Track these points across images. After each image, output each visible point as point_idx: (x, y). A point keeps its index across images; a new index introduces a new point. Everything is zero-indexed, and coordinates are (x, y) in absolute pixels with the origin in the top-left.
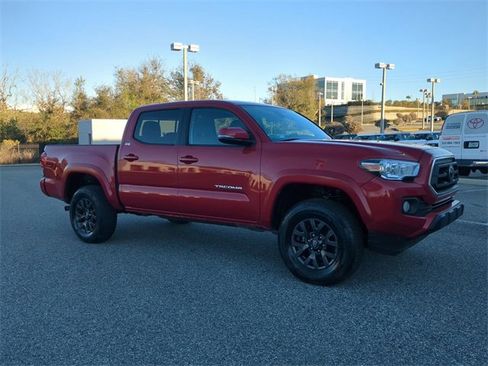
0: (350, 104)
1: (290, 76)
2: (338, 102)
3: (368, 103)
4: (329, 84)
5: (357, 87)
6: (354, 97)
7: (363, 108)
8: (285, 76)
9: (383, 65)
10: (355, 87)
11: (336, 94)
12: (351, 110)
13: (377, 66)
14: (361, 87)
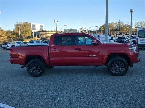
0: (40, 31)
1: (21, 22)
2: (36, 31)
3: (45, 31)
4: (33, 25)
5: (41, 26)
6: (40, 29)
7: (44, 33)
8: (20, 22)
9: (56, 21)
10: (40, 26)
11: (35, 28)
12: (41, 33)
13: (55, 21)
14: (42, 26)
